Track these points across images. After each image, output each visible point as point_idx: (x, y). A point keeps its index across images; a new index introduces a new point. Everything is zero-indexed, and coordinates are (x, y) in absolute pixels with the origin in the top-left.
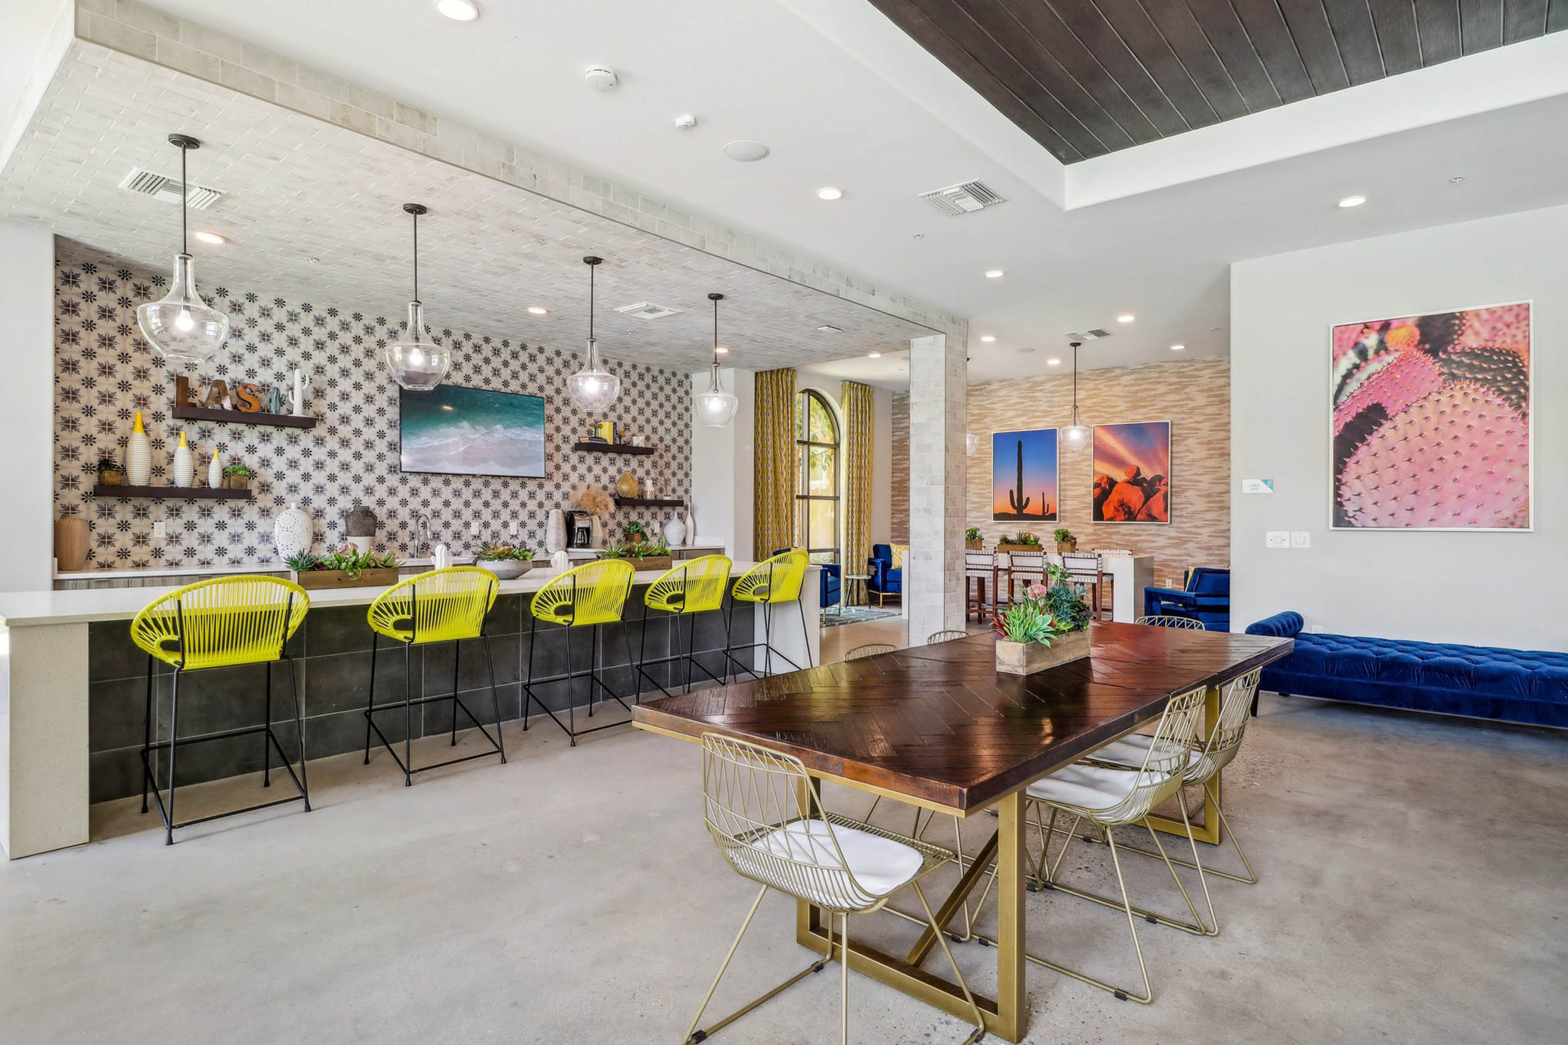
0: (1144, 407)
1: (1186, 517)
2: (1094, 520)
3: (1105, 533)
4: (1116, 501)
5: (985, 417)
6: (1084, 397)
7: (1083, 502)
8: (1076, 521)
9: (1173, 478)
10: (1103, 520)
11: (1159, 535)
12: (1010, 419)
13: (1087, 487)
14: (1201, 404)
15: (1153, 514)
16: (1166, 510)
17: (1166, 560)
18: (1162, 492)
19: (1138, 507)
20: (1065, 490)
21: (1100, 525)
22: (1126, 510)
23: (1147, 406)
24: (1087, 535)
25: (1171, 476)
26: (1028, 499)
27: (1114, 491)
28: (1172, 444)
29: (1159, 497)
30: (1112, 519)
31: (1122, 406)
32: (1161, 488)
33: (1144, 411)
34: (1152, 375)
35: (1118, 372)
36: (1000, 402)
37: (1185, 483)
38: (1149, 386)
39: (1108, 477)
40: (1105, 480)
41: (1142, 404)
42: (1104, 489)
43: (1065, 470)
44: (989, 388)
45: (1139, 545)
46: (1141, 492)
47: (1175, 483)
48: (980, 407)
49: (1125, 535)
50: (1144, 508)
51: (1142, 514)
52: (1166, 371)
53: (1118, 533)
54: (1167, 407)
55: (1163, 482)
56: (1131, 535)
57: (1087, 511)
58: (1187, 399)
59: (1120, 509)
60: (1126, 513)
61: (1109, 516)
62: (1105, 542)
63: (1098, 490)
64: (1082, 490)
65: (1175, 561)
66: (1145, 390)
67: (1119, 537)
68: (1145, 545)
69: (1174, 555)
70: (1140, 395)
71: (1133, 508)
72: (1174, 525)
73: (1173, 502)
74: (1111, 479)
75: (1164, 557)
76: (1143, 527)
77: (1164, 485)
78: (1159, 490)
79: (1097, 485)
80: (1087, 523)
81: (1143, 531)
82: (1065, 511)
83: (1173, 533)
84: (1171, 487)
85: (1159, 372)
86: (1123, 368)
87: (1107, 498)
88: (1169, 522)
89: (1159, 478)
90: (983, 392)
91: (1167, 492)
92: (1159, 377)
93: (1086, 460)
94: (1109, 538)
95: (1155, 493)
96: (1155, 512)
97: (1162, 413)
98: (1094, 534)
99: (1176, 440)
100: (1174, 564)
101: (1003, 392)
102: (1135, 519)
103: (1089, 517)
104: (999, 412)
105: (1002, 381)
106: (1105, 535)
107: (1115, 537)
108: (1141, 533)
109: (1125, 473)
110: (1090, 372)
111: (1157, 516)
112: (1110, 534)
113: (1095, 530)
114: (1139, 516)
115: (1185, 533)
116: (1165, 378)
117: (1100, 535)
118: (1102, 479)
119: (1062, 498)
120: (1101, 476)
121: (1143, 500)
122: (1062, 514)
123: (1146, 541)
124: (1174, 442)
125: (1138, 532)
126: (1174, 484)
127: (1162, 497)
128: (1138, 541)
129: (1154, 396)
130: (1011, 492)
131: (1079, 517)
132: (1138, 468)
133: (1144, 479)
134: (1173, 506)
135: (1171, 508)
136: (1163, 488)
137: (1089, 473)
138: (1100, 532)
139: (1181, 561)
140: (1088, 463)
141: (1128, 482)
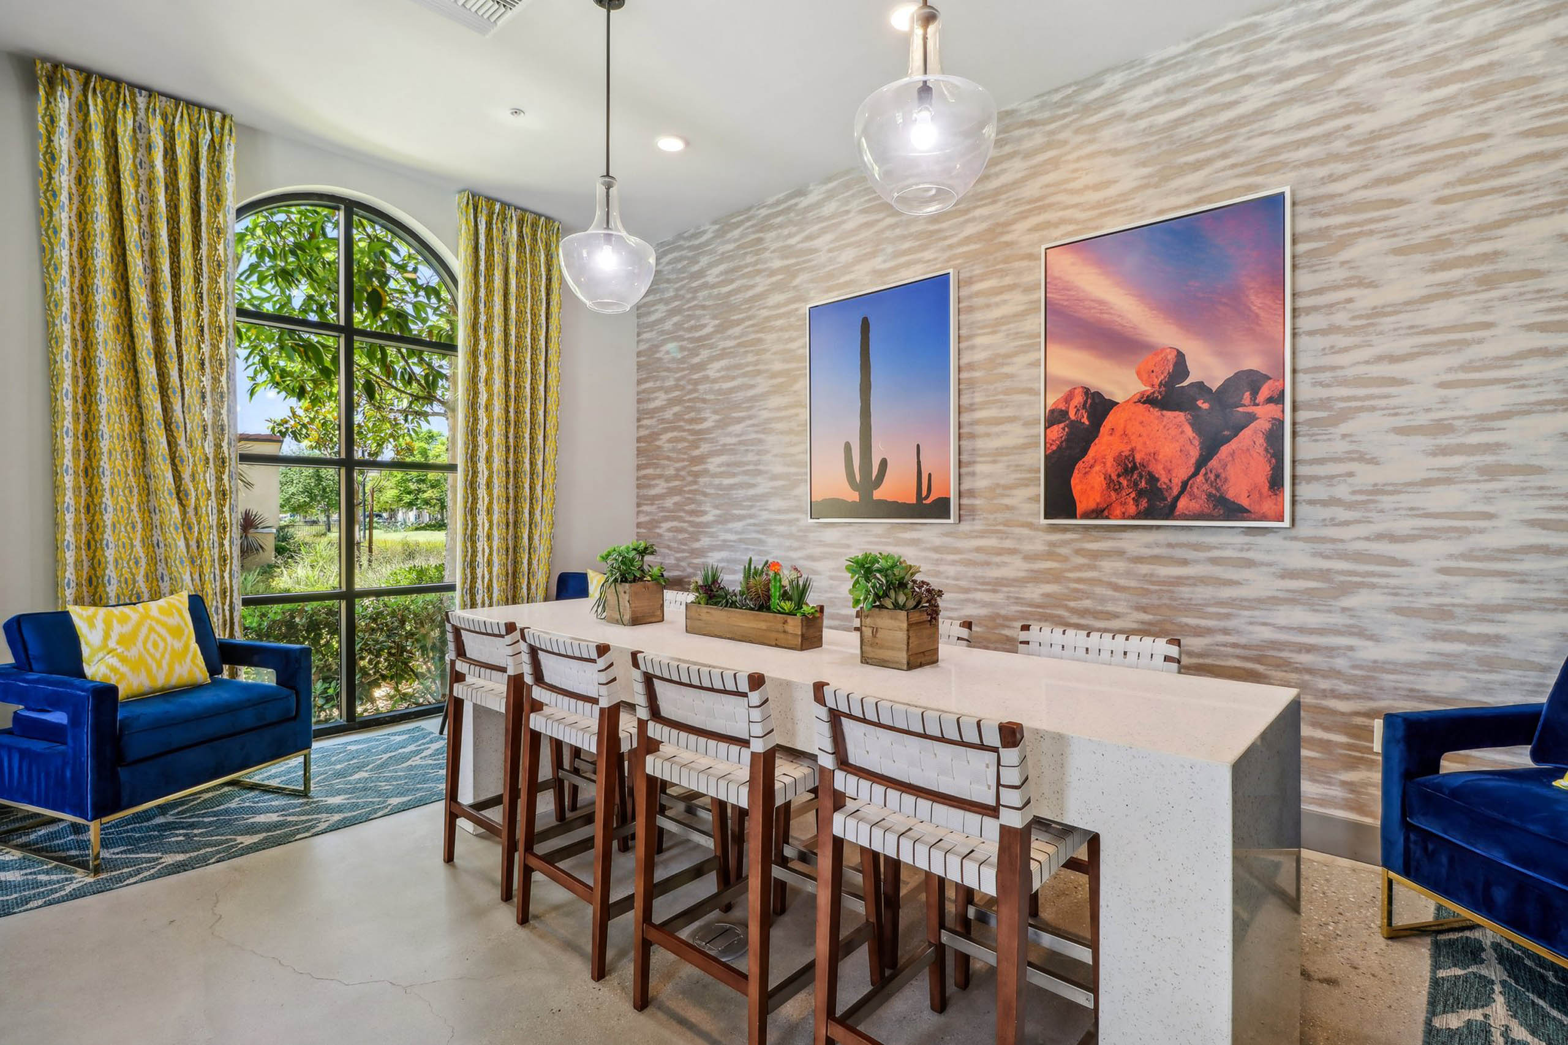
0: (1197, 166)
1: (1350, 506)
2: (1046, 517)
3: (1078, 552)
4: (1110, 462)
5: (794, 275)
6: (1019, 175)
7: (1018, 468)
8: (1000, 516)
9: (1300, 377)
10: (1073, 516)
11: (1250, 564)
12: (847, 268)
13: (1027, 424)
14: (1405, 115)
15: (1231, 495)
16: (1276, 483)
17: (1274, 645)
18: (1262, 424)
19: (1182, 473)
20: (972, 436)
21: (1065, 529)
22: (1143, 484)
23: (1208, 161)
24: (1028, 558)
25: (1294, 371)
26: (884, 463)
27: (1104, 429)
28: (1294, 267)
29: (1251, 438)
30: (1098, 513)
31: (1128, 176)
32: (1258, 410)
33: (1193, 179)
34: (1223, 61)
35: (1113, 81)
36: (823, 232)
37: (1344, 392)
38: (1215, 98)
39: (1086, 391)
40: (1078, 399)
41: (1191, 158)
42: (1074, 426)
43: (972, 384)
44: (804, 202)
45: (1185, 592)
46: (1189, 432)
47: (1306, 392)
48: (785, 252)
49: (1139, 560)
50: (1200, 478)
51: (1193, 497)
52: (1270, 39)
53: (1120, 553)
54: (1274, 150)
55: (1265, 392)
56: (1156, 559)
57: (1031, 491)
58: (1345, 111)
59: (1125, 483)
60: (1141, 493)
61: (1092, 505)
62: (1079, 580)
63: (1058, 432)
64: (1015, 435)
65: (1309, 649)
66: (1200, 114)
67: (1120, 565)
68: (1203, 593)
69: (1302, 630)
70: (1184, 131)
71: (1164, 479)
72: (1303, 530)
73: (1300, 456)
74: (1098, 395)
75: (1267, 634)
76: (1193, 538)
77: (1270, 400)
78: (1252, 418)
79: (1054, 417)
80: (1030, 526)
81: (1196, 547)
82: (972, 493)
83: (1298, 557)
84: (1294, 409)
85: (1245, 48)
86: (1130, 65)
87: (1084, 452)
88: (1287, 523)
89: (1252, 381)
90: (792, 215)
91: (1282, 423)
92: (1246, 63)
93: (1023, 350)
94: (1092, 568)
95: (1238, 429)
96: (1237, 490)
97: (1257, 172)
98: (1050, 555)
99: (1310, 253)
100: (1305, 659)
101: (830, 208)
102: (1169, 512)
103: (1034, 506)
104: (822, 257)
105: (829, 179)
106: (1081, 560)
107: (1108, 566)
108: (1191, 555)
109: (1138, 373)
110: (1036, 102)
111: (1245, 502)
112: (1096, 555)
113: (1052, 544)
114: (1182, 504)
115: (1343, 556)
116: (1266, 60)
117: (1066, 559)
118: (1068, 398)
119: (964, 458)
120: (1068, 389)
121: (1195, 453)
122: (964, 501)
123: (1203, 581)
124: (1301, 262)
125: (1179, 553)
126: (1302, 397)
127: (1261, 441)
128: (1179, 581)
129: (1232, 124)
130: (848, 448)
131: (1008, 508)
132: (1180, 356)
133: (1200, 386)
134: (1302, 470)
135: (1294, 477)
136: (1265, 413)
137: (1035, 386)
138: (1063, 551)
139: (1330, 651)
140: (1032, 356)
141: (1148, 400)
